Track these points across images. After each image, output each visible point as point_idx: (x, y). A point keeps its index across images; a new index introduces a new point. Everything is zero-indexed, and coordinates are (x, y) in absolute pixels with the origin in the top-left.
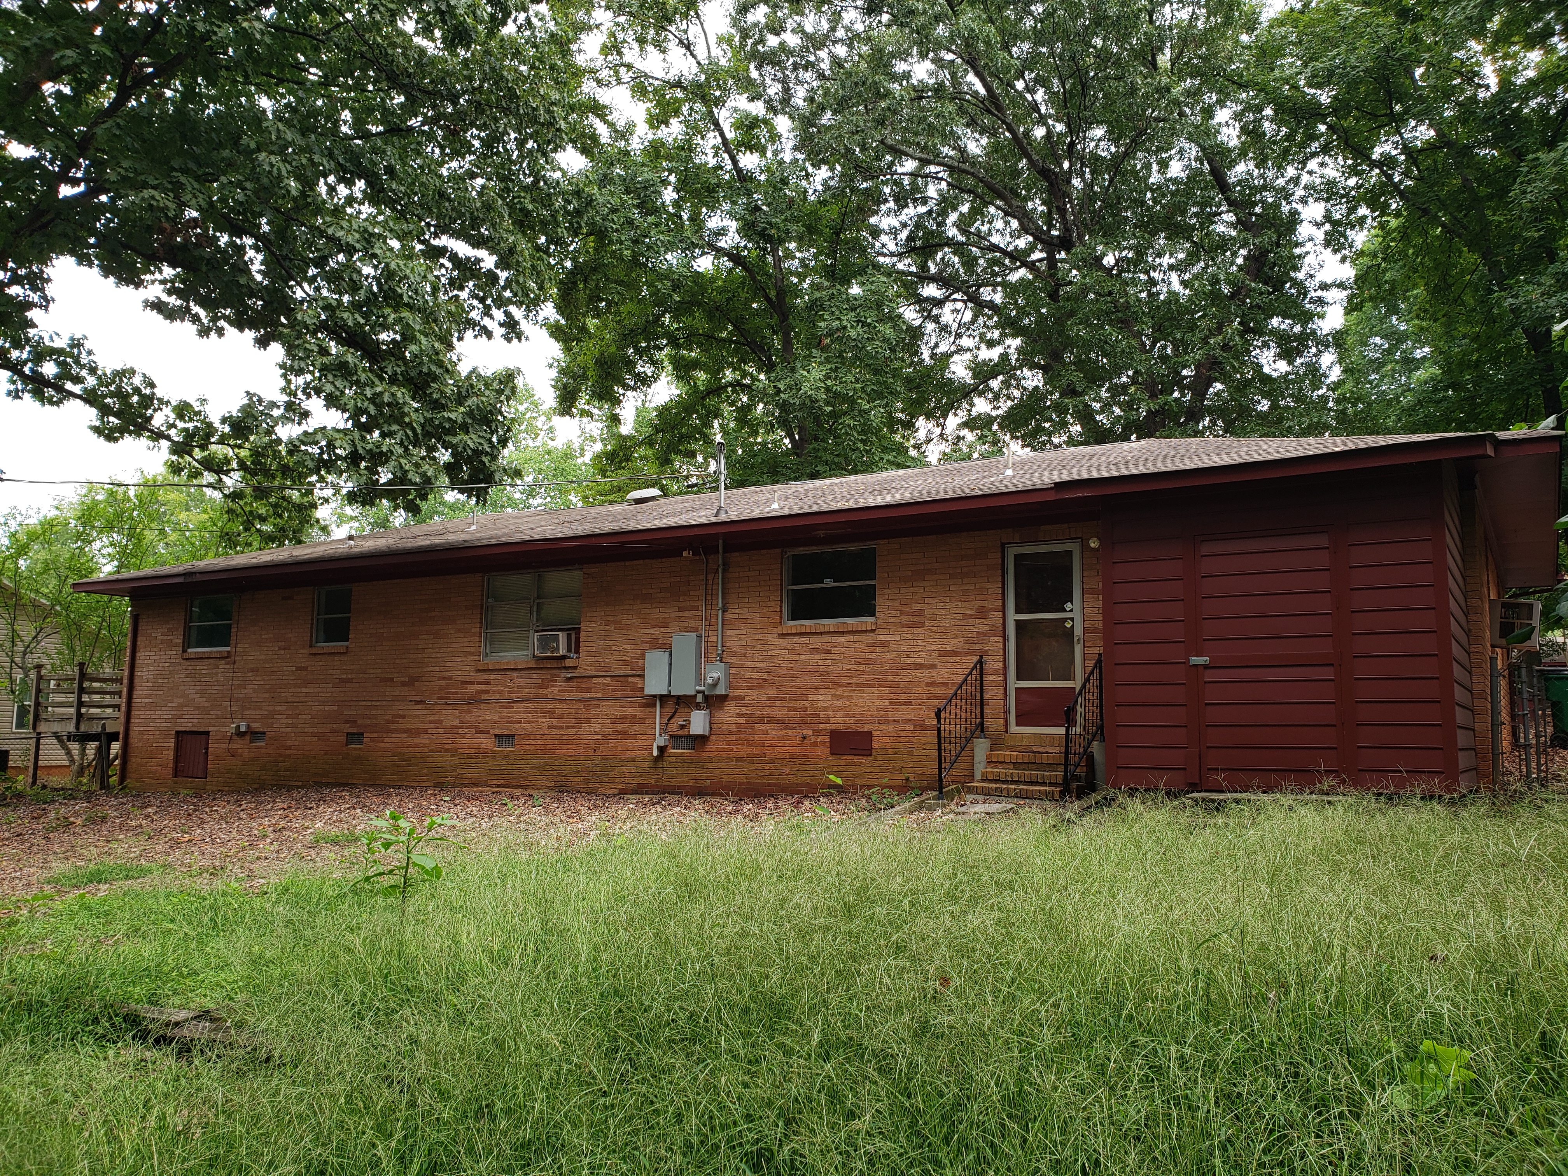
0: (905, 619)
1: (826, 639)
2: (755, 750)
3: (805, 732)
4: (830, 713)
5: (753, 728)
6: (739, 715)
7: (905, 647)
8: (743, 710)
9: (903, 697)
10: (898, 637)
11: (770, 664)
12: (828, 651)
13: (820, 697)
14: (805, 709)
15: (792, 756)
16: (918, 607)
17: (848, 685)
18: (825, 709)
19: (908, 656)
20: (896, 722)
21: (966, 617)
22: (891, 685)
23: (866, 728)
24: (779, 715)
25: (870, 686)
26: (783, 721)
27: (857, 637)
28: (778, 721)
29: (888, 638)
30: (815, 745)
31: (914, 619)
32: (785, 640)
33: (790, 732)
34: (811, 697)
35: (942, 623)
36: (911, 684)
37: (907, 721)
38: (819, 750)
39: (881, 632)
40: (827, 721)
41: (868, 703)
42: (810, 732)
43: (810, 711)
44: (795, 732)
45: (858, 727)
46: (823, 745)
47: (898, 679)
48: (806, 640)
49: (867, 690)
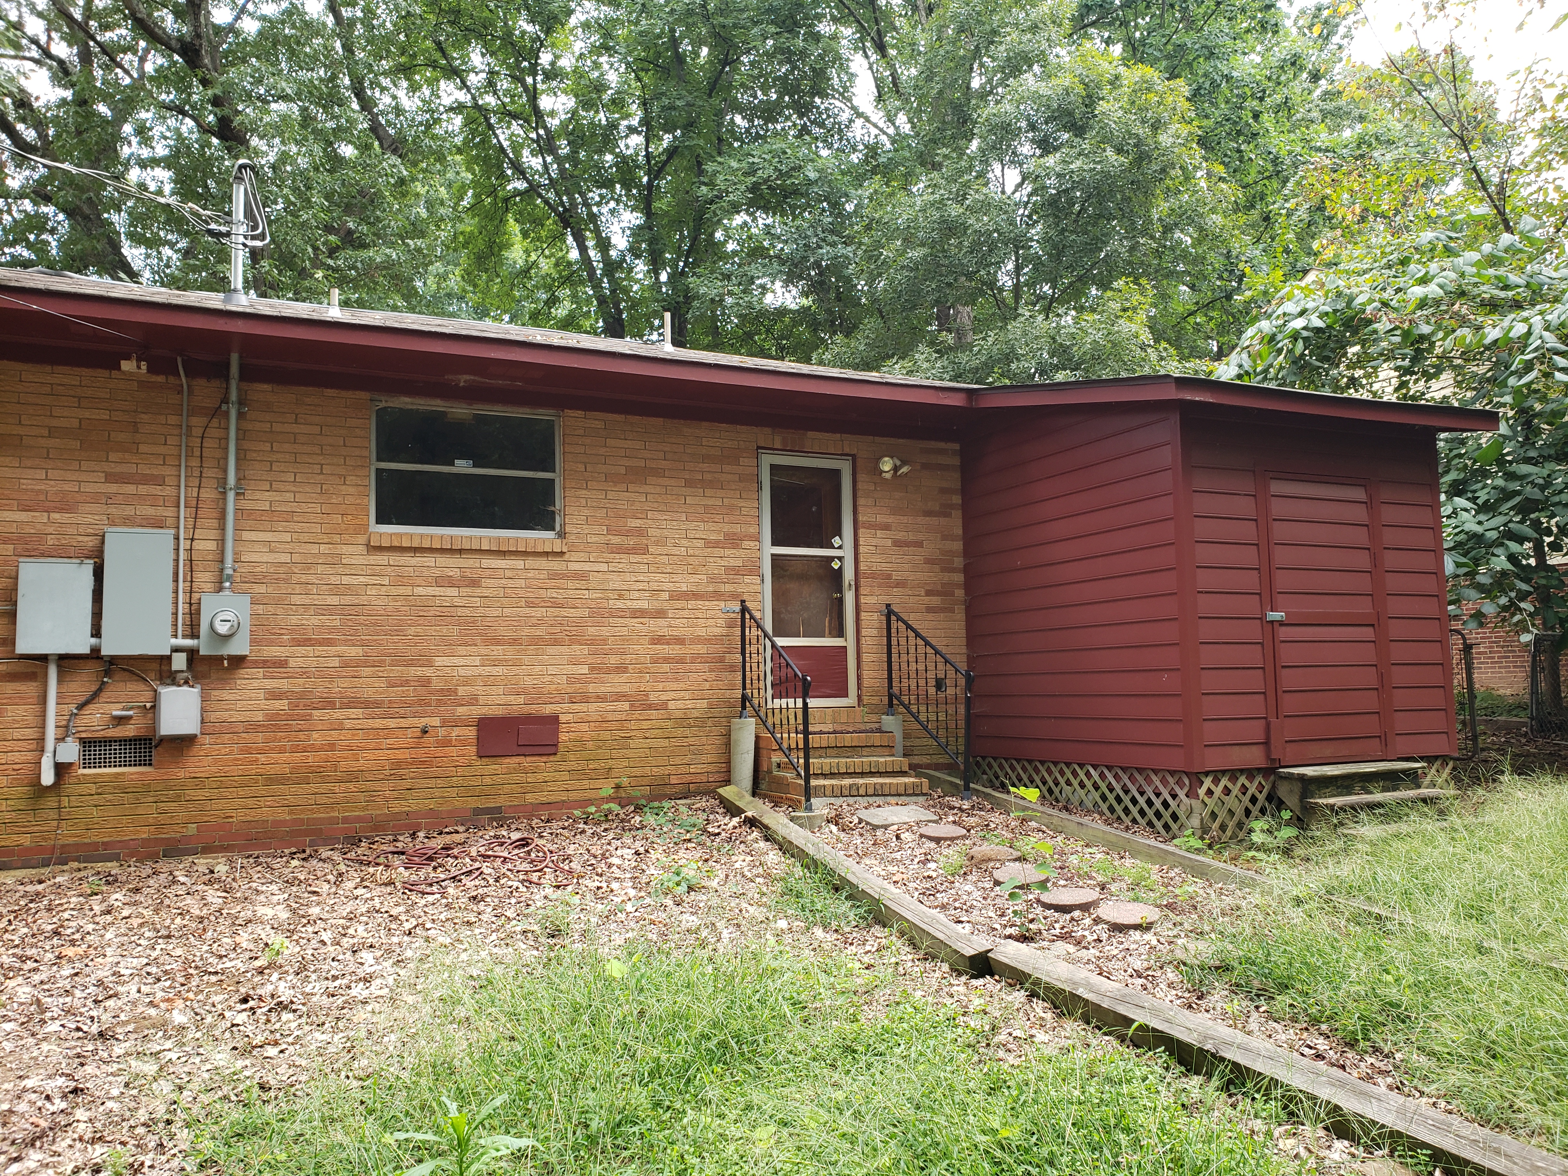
0: (615, 540)
1: (469, 562)
2: (312, 758)
3: (424, 722)
4: (479, 690)
5: (307, 718)
6: (274, 695)
7: (615, 582)
8: (283, 684)
9: (613, 660)
10: (604, 567)
11: (347, 600)
12: (474, 583)
13: (456, 661)
14: (425, 682)
15: (398, 764)
16: (637, 523)
17: (514, 642)
18: (467, 681)
19: (620, 597)
20: (601, 698)
21: (709, 544)
22: (592, 642)
23: (548, 710)
24: (368, 693)
25: (556, 643)
26: (377, 704)
27: (531, 562)
28: (366, 704)
29: (587, 567)
30: (446, 743)
31: (631, 542)
32: (382, 559)
33: (392, 723)
34: (439, 661)
35: (675, 551)
36: (625, 639)
37: (620, 697)
38: (453, 751)
39: (574, 556)
40: (473, 700)
41: (552, 670)
42: (436, 722)
43: (436, 684)
44: (404, 723)
45: (533, 709)
46: (464, 743)
47: (605, 632)
48: (429, 560)
49: (551, 650)
